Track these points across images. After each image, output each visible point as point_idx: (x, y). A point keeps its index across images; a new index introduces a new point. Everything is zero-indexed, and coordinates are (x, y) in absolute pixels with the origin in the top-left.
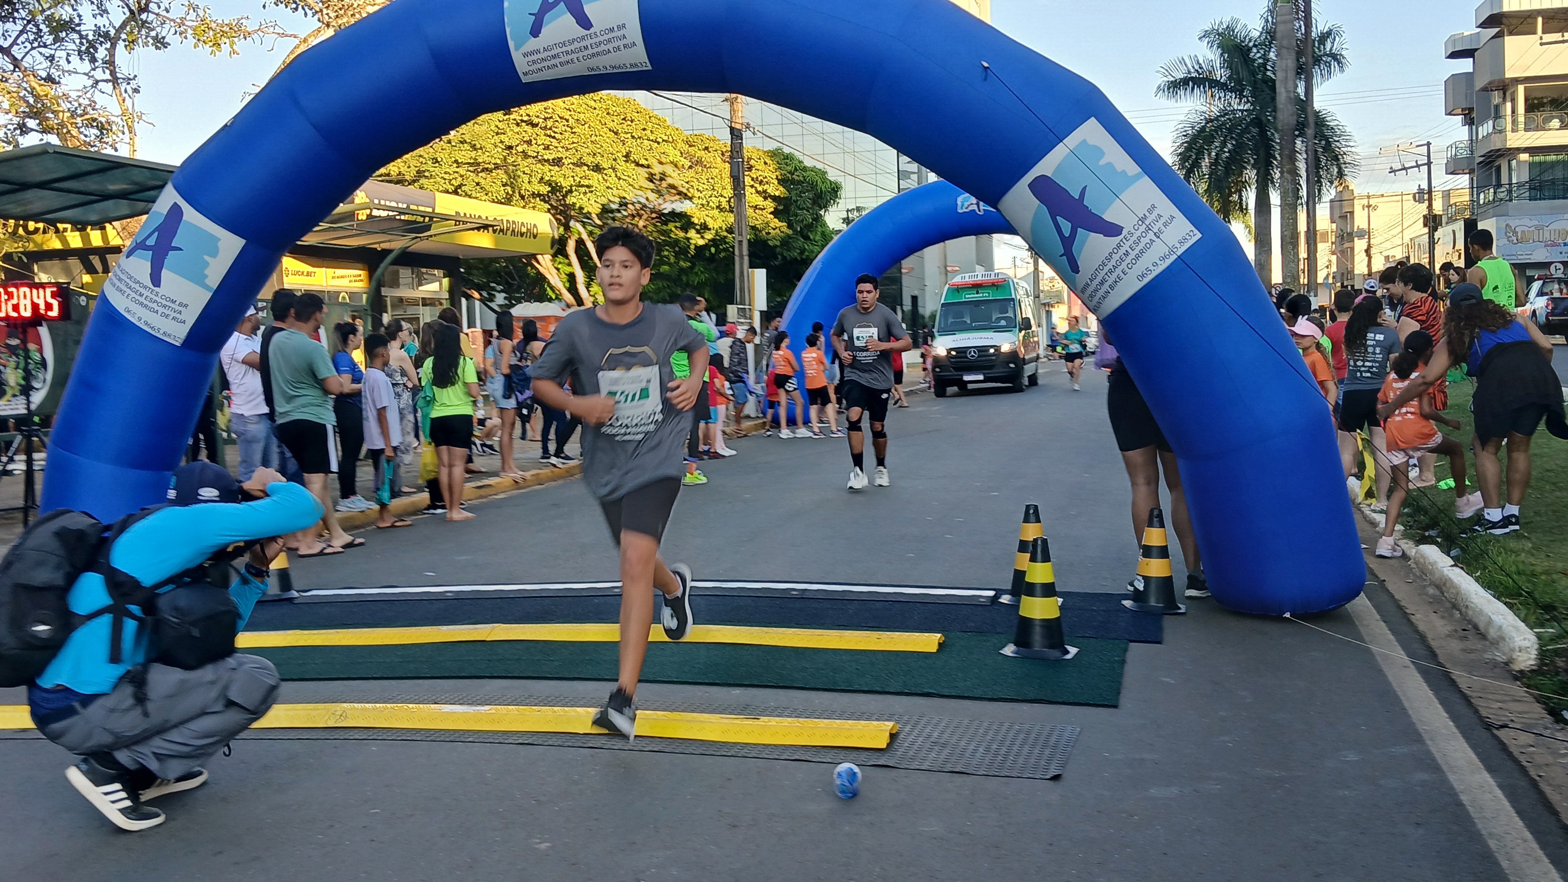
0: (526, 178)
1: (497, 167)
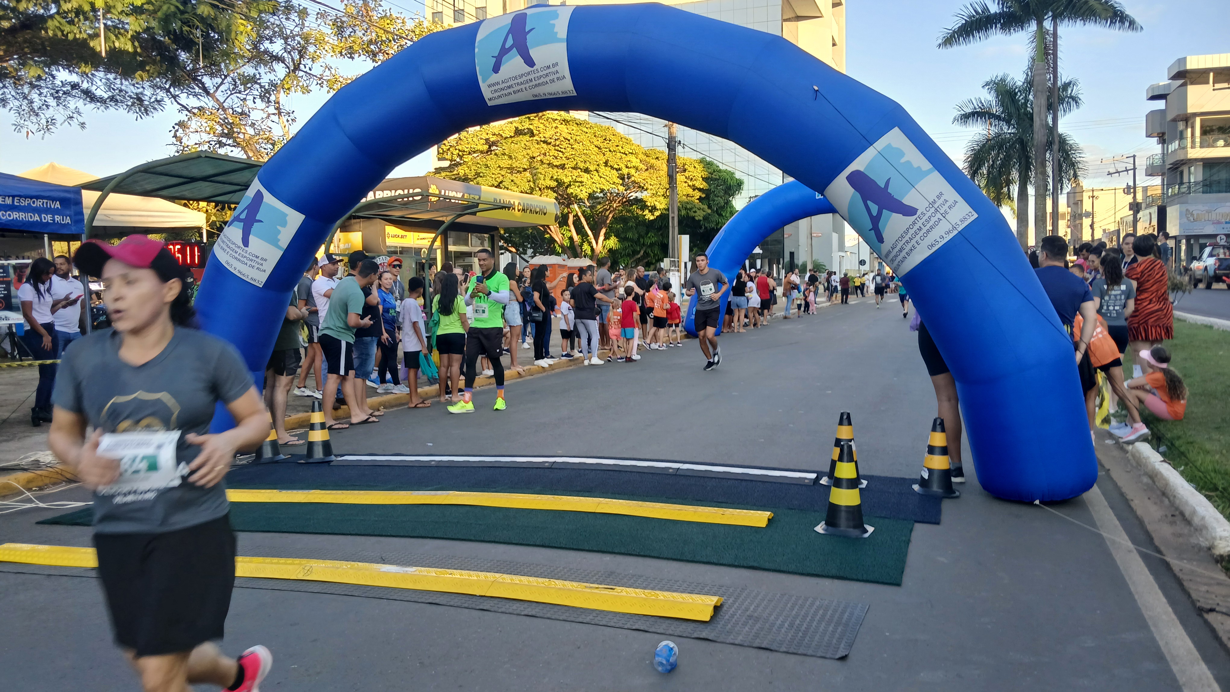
0: (542, 177)
1: (525, 170)
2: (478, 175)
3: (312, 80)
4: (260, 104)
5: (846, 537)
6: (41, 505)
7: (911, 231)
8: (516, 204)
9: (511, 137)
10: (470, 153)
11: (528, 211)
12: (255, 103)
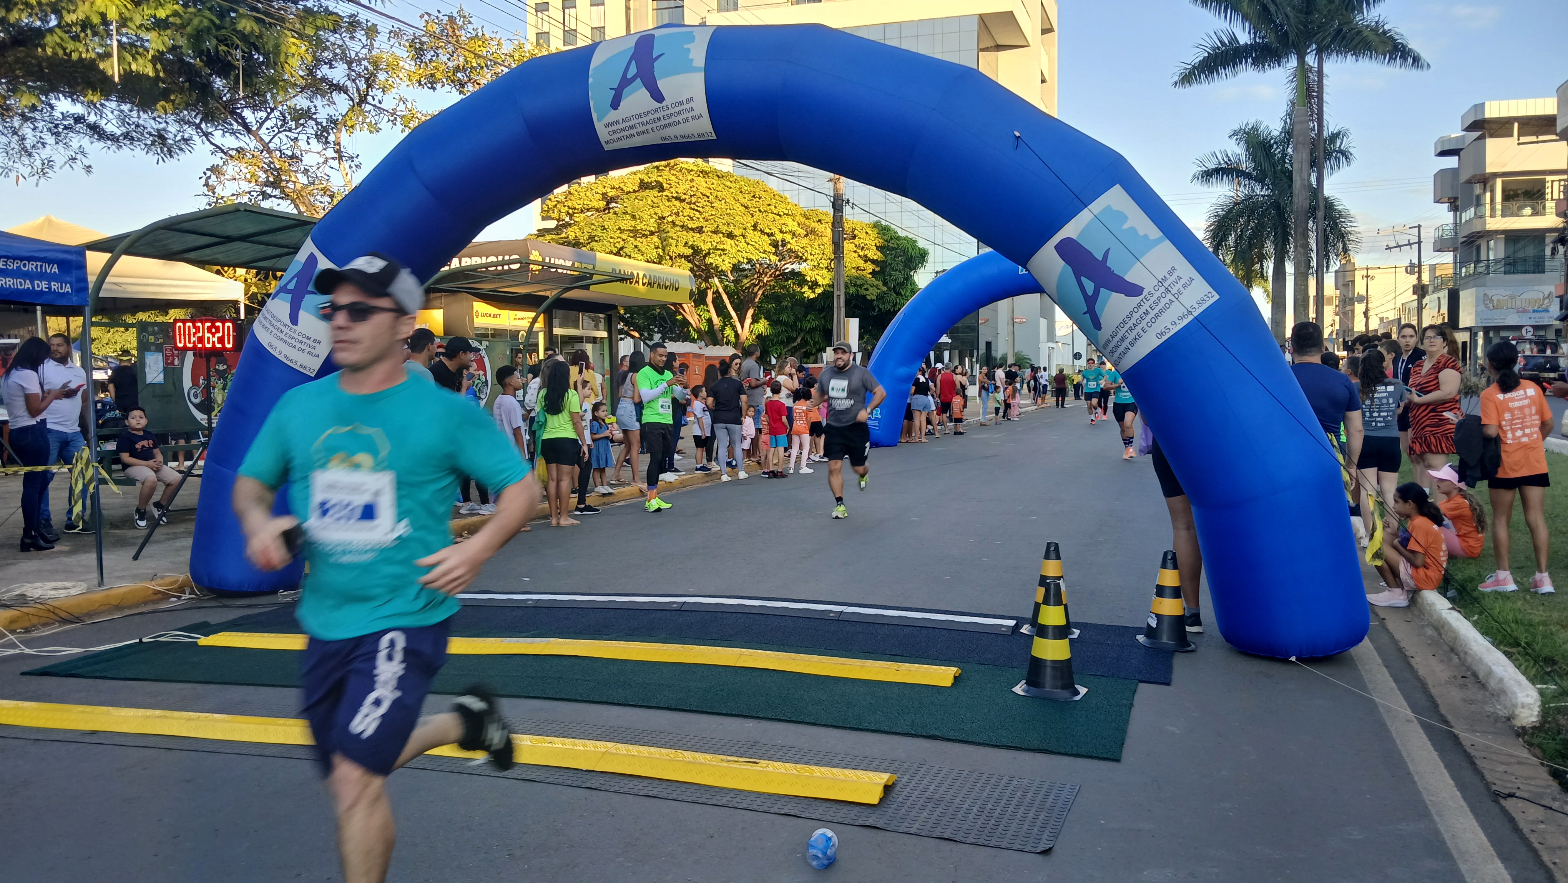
0: (674, 242)
1: (652, 233)
2: (592, 238)
3: (382, 115)
4: (315, 145)
5: (1051, 700)
6: (28, 651)
7: (1136, 316)
8: (641, 276)
9: (635, 191)
10: (582, 211)
11: (656, 285)
12: (309, 144)
